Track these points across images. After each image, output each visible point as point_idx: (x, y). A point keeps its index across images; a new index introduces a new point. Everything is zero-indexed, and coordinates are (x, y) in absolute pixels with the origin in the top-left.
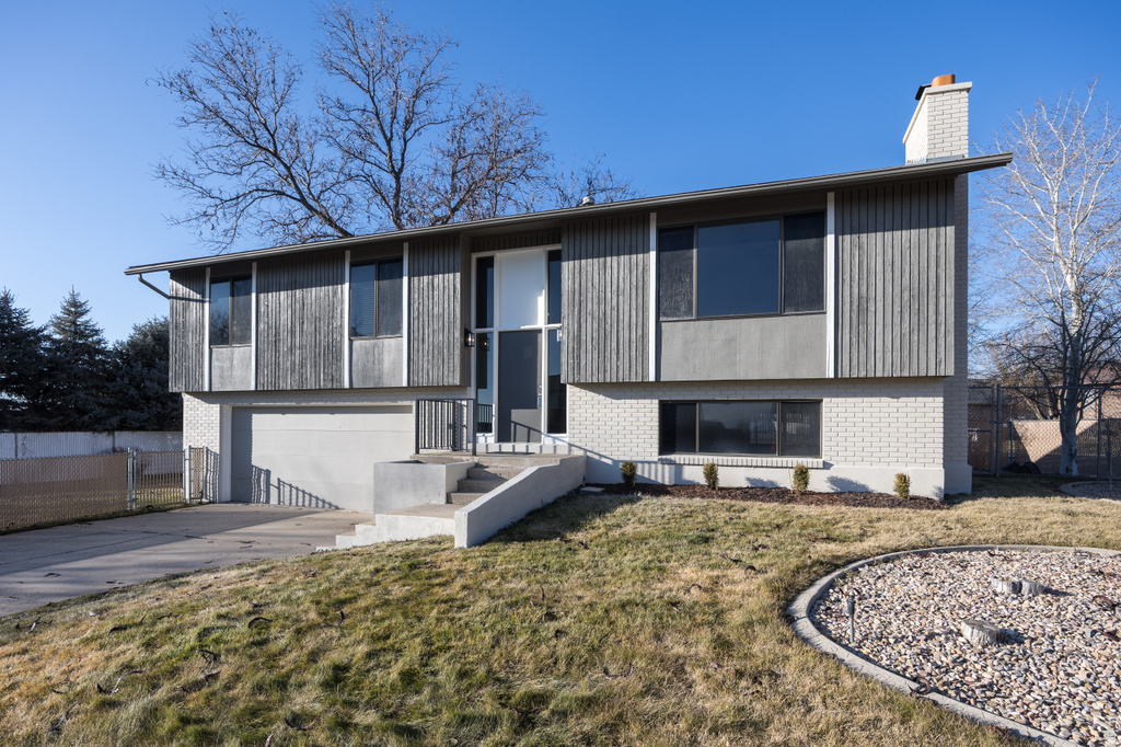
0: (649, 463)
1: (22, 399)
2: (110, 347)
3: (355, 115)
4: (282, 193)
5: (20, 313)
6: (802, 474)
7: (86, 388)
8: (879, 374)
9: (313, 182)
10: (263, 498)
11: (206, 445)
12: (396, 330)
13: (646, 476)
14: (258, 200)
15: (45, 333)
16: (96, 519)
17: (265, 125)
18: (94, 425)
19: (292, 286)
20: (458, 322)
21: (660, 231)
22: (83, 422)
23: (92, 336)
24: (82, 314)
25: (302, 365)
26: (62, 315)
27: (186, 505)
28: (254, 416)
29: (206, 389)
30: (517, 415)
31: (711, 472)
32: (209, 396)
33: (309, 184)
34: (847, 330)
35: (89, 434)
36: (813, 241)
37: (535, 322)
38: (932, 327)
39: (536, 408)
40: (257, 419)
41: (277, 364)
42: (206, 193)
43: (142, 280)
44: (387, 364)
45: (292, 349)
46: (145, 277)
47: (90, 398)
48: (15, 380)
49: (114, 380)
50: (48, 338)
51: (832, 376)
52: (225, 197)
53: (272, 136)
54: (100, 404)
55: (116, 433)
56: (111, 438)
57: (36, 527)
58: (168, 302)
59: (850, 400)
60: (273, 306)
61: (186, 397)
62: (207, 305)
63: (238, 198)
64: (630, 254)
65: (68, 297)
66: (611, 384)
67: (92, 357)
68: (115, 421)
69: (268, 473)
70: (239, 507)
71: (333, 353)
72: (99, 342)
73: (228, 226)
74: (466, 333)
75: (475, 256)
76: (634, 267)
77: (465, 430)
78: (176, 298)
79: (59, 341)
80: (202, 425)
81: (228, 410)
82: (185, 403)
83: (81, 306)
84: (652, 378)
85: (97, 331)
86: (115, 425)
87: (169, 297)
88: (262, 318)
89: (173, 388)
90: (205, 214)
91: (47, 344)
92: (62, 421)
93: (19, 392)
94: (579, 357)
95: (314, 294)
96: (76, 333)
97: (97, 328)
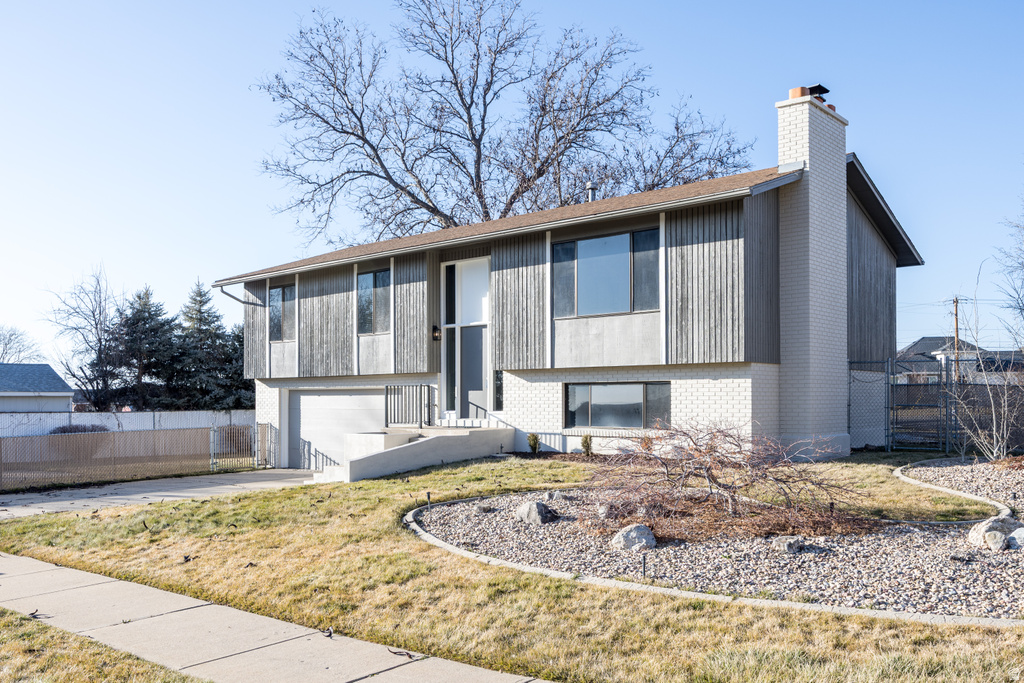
0: (555, 434)
1: (159, 382)
2: (229, 331)
3: (436, 86)
4: (370, 173)
5: (157, 306)
6: (647, 442)
7: (208, 370)
8: (696, 361)
9: (408, 152)
10: (306, 466)
11: (270, 421)
12: (388, 328)
13: (548, 444)
14: (348, 183)
15: (177, 322)
16: (187, 475)
17: (352, 110)
18: (214, 405)
19: (321, 293)
20: (426, 321)
21: (552, 246)
22: (206, 402)
23: (214, 322)
24: (206, 302)
25: (328, 356)
26: (190, 304)
27: (254, 469)
28: (302, 397)
29: (267, 377)
30: (473, 395)
31: (587, 443)
32: (270, 382)
33: (403, 155)
34: (674, 326)
35: (210, 412)
36: (652, 252)
37: (480, 319)
38: (730, 322)
39: (481, 389)
40: (304, 399)
41: (312, 356)
42: (304, 180)
43: (223, 291)
44: (381, 356)
45: (321, 343)
46: (225, 288)
47: (210, 380)
48: (155, 366)
49: (230, 362)
50: (179, 326)
51: (664, 363)
52: (322, 182)
53: (359, 119)
54: (218, 385)
55: (233, 411)
56: (228, 416)
57: (148, 478)
58: (243, 305)
59: (690, 381)
60: (309, 308)
61: (257, 382)
62: (267, 308)
63: (332, 181)
64: (534, 265)
65: (195, 288)
66: (523, 370)
67: (214, 342)
68: (230, 400)
69: (309, 443)
70: (291, 471)
71: (346, 346)
72: (219, 328)
73: (323, 212)
74: (435, 329)
75: (443, 265)
76: (537, 277)
77: (436, 408)
78: (248, 303)
79: (187, 329)
80: (268, 404)
81: (285, 392)
82: (257, 387)
83: (205, 295)
84: (548, 366)
85: (217, 317)
86: (231, 404)
87: (244, 303)
88: (302, 319)
89: (247, 376)
90: (302, 201)
91: (178, 332)
92: (189, 401)
93: (157, 375)
94: (503, 348)
95: (335, 299)
96: (200, 320)
97: (217, 314)
